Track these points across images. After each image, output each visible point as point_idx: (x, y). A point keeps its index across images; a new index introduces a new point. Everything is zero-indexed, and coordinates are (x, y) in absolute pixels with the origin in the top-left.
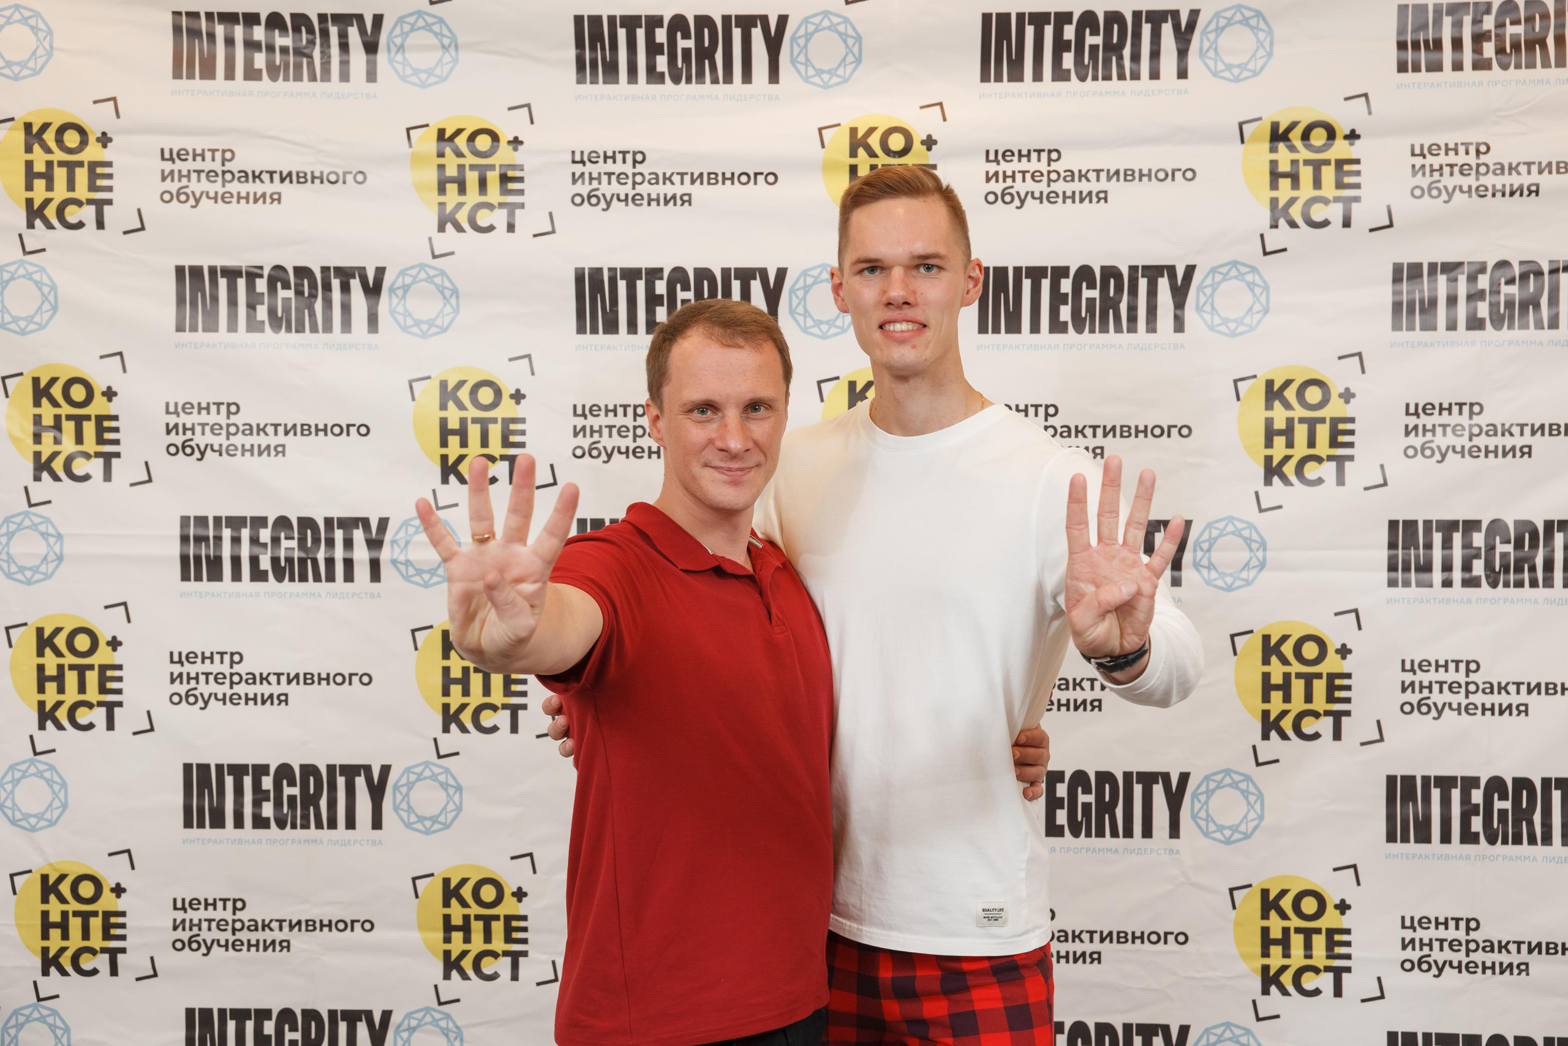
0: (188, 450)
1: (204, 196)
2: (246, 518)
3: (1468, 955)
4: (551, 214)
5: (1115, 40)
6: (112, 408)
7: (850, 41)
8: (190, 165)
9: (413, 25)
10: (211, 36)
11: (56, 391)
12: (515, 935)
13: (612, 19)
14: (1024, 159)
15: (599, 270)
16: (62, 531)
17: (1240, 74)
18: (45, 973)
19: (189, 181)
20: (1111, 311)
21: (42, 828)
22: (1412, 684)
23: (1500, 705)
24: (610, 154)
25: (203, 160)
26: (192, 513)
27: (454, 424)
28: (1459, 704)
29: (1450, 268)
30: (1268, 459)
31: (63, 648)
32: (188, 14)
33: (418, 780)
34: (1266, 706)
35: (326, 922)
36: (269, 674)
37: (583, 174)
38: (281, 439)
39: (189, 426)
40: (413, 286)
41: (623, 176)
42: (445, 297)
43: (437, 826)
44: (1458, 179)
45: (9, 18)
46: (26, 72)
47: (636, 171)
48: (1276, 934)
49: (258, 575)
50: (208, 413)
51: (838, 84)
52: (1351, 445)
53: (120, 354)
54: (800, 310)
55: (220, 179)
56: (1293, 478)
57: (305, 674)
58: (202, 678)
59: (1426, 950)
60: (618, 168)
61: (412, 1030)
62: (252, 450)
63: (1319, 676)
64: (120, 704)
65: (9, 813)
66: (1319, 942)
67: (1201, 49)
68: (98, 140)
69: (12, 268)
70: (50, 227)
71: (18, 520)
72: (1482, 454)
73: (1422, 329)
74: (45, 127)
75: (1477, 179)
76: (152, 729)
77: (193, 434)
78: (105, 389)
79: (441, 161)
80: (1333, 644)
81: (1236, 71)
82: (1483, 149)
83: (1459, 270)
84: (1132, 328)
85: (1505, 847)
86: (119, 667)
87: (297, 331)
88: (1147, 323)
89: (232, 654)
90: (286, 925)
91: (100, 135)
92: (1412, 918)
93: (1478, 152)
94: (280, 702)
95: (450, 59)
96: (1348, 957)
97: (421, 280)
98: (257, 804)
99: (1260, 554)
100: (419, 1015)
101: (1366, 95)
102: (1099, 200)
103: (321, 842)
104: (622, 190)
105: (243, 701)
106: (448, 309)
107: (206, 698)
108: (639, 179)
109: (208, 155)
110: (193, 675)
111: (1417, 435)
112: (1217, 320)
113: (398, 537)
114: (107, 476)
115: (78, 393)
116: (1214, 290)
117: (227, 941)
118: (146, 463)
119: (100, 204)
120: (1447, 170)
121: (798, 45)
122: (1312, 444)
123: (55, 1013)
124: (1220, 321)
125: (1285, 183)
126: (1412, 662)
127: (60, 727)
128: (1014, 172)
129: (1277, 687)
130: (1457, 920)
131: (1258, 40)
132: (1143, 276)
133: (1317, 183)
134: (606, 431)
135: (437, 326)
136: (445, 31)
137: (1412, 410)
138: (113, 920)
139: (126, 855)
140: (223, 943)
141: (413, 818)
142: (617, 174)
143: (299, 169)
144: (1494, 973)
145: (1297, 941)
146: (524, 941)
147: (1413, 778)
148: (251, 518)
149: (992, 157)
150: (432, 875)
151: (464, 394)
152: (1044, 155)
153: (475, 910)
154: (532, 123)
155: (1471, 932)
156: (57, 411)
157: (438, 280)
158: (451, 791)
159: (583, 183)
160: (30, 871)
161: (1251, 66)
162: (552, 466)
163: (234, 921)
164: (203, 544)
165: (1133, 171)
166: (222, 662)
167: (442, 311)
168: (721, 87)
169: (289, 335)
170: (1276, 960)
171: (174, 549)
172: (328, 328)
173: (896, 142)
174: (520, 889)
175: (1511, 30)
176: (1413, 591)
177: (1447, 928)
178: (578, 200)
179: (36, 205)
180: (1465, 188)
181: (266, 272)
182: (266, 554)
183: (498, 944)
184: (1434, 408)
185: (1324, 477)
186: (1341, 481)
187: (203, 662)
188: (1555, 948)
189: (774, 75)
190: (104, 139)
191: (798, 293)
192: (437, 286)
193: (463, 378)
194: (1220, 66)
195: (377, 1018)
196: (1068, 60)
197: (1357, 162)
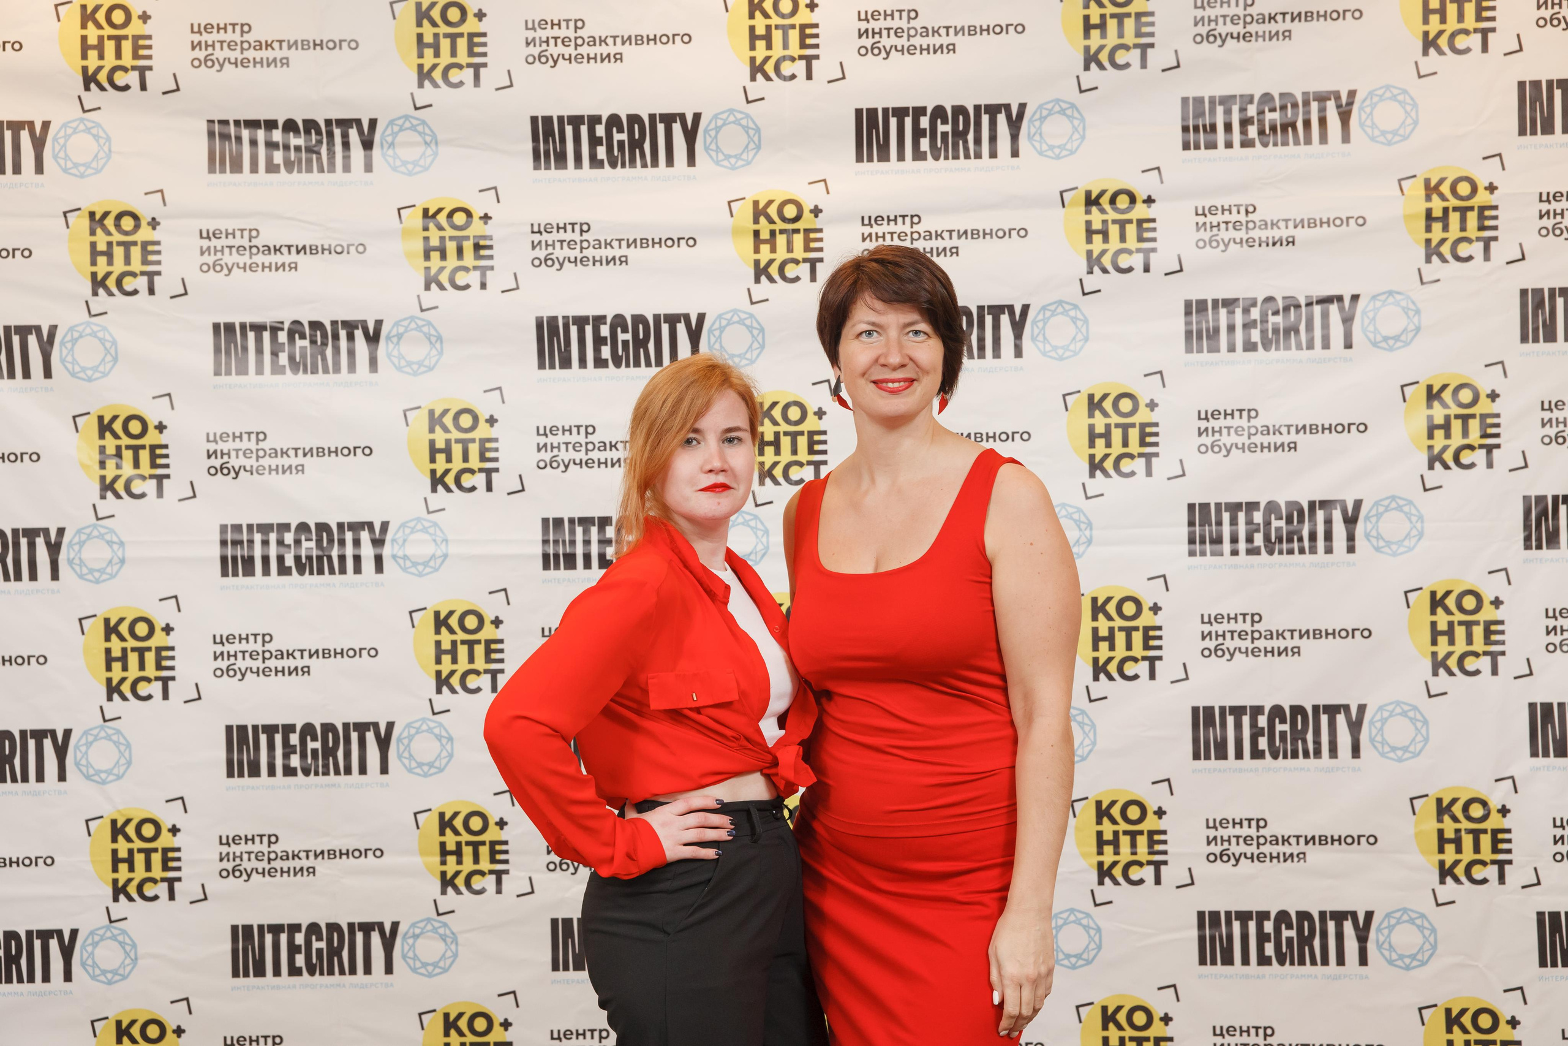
0: (225, 471)
1: (235, 266)
2: (273, 525)
3: (1258, 848)
4: (515, 275)
5: (961, 128)
6: (162, 439)
7: (751, 132)
8: (223, 242)
9: (401, 126)
10: (239, 139)
11: (117, 426)
12: (499, 857)
13: (561, 119)
14: (892, 223)
15: (555, 318)
16: (123, 539)
17: (1060, 153)
18: (116, 899)
19: (223, 254)
21: (111, 781)
22: (1210, 633)
23: (1279, 648)
24: (561, 225)
25: (234, 237)
26: (230, 521)
27: (440, 444)
28: (1247, 648)
29: (1229, 303)
30: (1092, 457)
31: (126, 634)
32: (220, 122)
33: (417, 733)
34: (1096, 654)
35: (344, 851)
36: (294, 651)
37: (540, 242)
38: (301, 460)
39: (226, 451)
40: (406, 335)
41: (572, 243)
42: (431, 343)
43: (433, 770)
44: (1232, 234)
45: (75, 129)
46: (90, 171)
47: (583, 238)
48: (1108, 836)
49: (284, 571)
50: (241, 440)
51: (743, 166)
52: (1156, 444)
53: (169, 395)
54: (717, 346)
55: (247, 252)
56: (1111, 472)
57: (323, 650)
58: (240, 655)
59: (1226, 844)
60: (568, 236)
61: (416, 937)
62: (277, 470)
63: (1136, 629)
64: (173, 678)
65: (84, 769)
66: (1142, 841)
67: (1029, 134)
68: (149, 224)
69: (80, 328)
70: (111, 294)
71: (88, 531)
72: (1259, 449)
73: (1209, 351)
74: (106, 214)
75: (1247, 233)
76: (199, 698)
77: (229, 458)
78: (157, 424)
79: (426, 234)
80: (1147, 604)
81: (1057, 151)
82: (1251, 209)
83: (1236, 304)
84: (982, 355)
85: (1285, 761)
86: (172, 649)
87: (312, 373)
88: (994, 351)
89: (264, 635)
90: (311, 855)
91: (150, 220)
92: (1215, 820)
93: (1247, 212)
94: (304, 673)
95: (431, 153)
96: (1165, 853)
97: (412, 330)
98: (286, 756)
99: (1087, 533)
100: (422, 925)
101: (1158, 168)
102: (952, 254)
104: (572, 254)
105: (273, 673)
106: (434, 352)
107: (243, 671)
108: (585, 244)
109: (238, 234)
110: (232, 653)
111: (1207, 435)
112: (1048, 348)
114: (160, 493)
115: (135, 427)
116: (1045, 324)
117: (264, 869)
118: (191, 483)
119: (151, 275)
120: (1223, 226)
121: (710, 136)
122: (1125, 444)
123: (124, 932)
124: (1050, 349)
125: (1097, 238)
126: (1210, 616)
127: (124, 698)
128: (884, 233)
129: (1104, 639)
130: (1250, 820)
131: (1074, 126)
132: (988, 314)
133: (1123, 238)
134: (563, 447)
135: (425, 366)
136: (427, 131)
137: (1203, 416)
138: (171, 855)
139: (180, 801)
140: (260, 870)
141: (414, 764)
142: (568, 241)
143: (312, 243)
144: (1279, 861)
145: (1125, 841)
146: (506, 862)
147: (1212, 708)
148: (279, 525)
149: (866, 221)
150: (430, 810)
151: (448, 420)
152: (908, 220)
153: (466, 837)
154: (498, 201)
155: (1261, 830)
156: (118, 442)
157: (425, 329)
158: (444, 741)
159: (541, 249)
160: (102, 817)
161: (1069, 146)
162: (520, 476)
163: (269, 853)
164: (239, 547)
165: (978, 231)
166: (256, 642)
167: (429, 354)
168: (650, 171)
169: (305, 376)
170: (1108, 857)
171: (216, 552)
172: (337, 369)
173: (790, 211)
174: (501, 819)
175: (1269, 116)
176: (1209, 557)
177: (1241, 827)
178: (537, 263)
179: (99, 277)
180: (1238, 240)
181: (286, 326)
182: (290, 552)
183: (485, 865)
184: (1220, 414)
185: (1135, 470)
186: (1149, 473)
187: (240, 642)
188: (1326, 840)
189: (691, 160)
190: (153, 223)
191: (715, 332)
192: (425, 334)
193: (447, 407)
194: (1045, 147)
195: (387, 928)
196: (925, 144)
197: (1153, 220)
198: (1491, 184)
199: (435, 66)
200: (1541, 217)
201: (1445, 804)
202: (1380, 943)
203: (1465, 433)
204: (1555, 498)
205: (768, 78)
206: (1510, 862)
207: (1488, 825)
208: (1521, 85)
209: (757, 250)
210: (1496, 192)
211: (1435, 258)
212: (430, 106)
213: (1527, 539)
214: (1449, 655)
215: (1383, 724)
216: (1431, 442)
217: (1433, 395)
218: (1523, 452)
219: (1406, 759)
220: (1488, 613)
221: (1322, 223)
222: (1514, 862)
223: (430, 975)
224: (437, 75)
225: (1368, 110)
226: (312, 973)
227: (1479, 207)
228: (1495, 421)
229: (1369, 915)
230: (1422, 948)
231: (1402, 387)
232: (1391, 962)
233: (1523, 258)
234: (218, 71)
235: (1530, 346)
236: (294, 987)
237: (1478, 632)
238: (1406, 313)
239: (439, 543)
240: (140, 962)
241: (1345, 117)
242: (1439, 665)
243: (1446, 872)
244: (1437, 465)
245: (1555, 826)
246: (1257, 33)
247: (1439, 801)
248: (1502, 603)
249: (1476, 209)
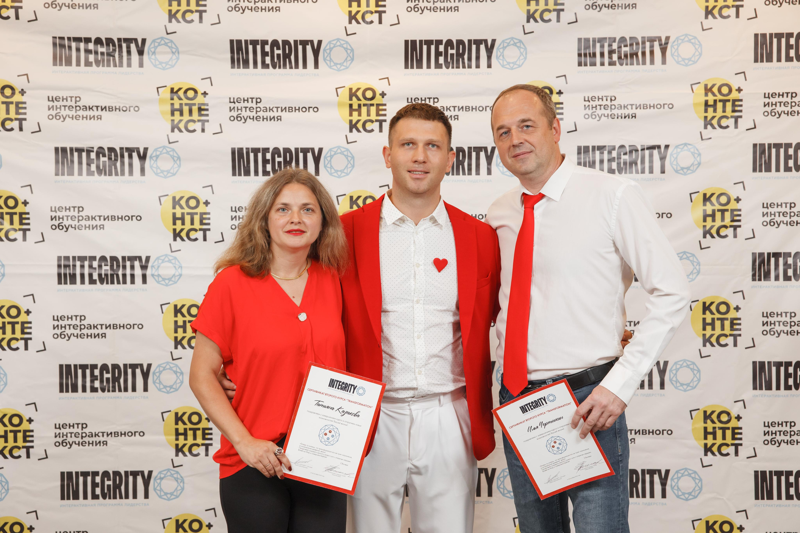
0: (61, 227)
1: (67, 117)
2: (86, 257)
4: (220, 125)
5: (461, 52)
6: (26, 209)
7: (349, 51)
8: (61, 103)
9: (159, 43)
10: (70, 47)
11: (2, 202)
12: (207, 437)
13: (246, 41)
15: (242, 149)
17: (513, 66)
20: (461, 166)
24: (246, 99)
25: (67, 101)
26: (63, 254)
27: (179, 215)
29: (601, 148)
31: (5, 315)
32: (60, 38)
33: (164, 370)
35: (123, 433)
36: (97, 325)
37: (234, 107)
38: (102, 222)
39: (61, 217)
40: (161, 156)
41: (251, 108)
42: (174, 161)
43: (172, 390)
44: (603, 111)
47: (257, 106)
49: (92, 282)
50: (70, 211)
51: (344, 69)
53: (30, 185)
54: (329, 165)
55: (74, 109)
57: (113, 325)
58: (67, 327)
60: (249, 105)
61: (161, 479)
62: (89, 227)
64: (31, 339)
67: (497, 56)
68: (20, 92)
75: (611, 111)
76: (45, 350)
77: (63, 220)
78: (23, 201)
79: (172, 102)
81: (512, 65)
82: (613, 98)
83: (605, 149)
84: (470, 173)
86: (30, 323)
87: (109, 175)
88: (476, 171)
89: (81, 316)
90: (105, 434)
91: (20, 90)
93: (611, 100)
94: (102, 337)
95: (175, 58)
97: (164, 153)
98: (92, 381)
100: (165, 472)
101: (565, 76)
102: (455, 119)
103: (121, 398)
104: (252, 114)
105: (86, 337)
106: (176, 166)
107: (69, 335)
108: (258, 109)
109: (69, 99)
110: (63, 325)
113: (154, 264)
114: (25, 239)
115: (11, 203)
117: (79, 442)
118: (42, 233)
120: (598, 107)
121: (327, 53)
124: (506, 170)
127: (4, 349)
131: (521, 52)
132: (474, 151)
135: (171, 173)
136: (173, 46)
138: (28, 434)
139: (33, 405)
140: (77, 443)
141: (162, 387)
142: (249, 107)
143: (110, 105)
146: (211, 439)
148: (90, 257)
150: (170, 411)
151: (183, 202)
152: (432, 100)
153: (189, 426)
154: (212, 85)
156: (2, 211)
157: (171, 153)
158: (178, 374)
159: (234, 111)
161: (518, 63)
162: (222, 233)
163: (82, 433)
164: (68, 268)
165: (469, 107)
166: (76, 320)
167: (173, 166)
168: (294, 71)
169: (105, 177)
171: (55, 271)
172: (123, 174)
173: (369, 94)
175: (624, 49)
178: (233, 119)
180: (606, 115)
181: (95, 150)
182: (96, 272)
183: (199, 441)
187: (68, 320)
188: (646, 432)
189: (316, 65)
190: (22, 92)
191: (328, 158)
192: (171, 156)
193: (182, 195)
194: (505, 63)
195: (146, 474)
196: (441, 60)
197: (562, 103)
198: (739, 88)
199: (178, 11)
200: (765, 106)
201: (708, 414)
202: (673, 486)
203: (723, 219)
204: (769, 254)
205: (358, 23)
206: (741, 445)
207: (730, 425)
208: (756, 35)
209: (351, 115)
210: (741, 92)
211: (709, 126)
212: (175, 32)
213: (754, 275)
214: (712, 335)
215: (677, 372)
216: (705, 224)
217: (706, 199)
218: (753, 230)
219: (688, 390)
220: (732, 314)
221: (650, 107)
222: (743, 445)
223: (169, 499)
224: (179, 16)
225: (676, 47)
226: (104, 498)
227: (733, 100)
228: (738, 213)
229: (667, 472)
230: (694, 489)
231: (691, 194)
232: (678, 496)
233: (755, 127)
234: (59, 10)
235: (758, 174)
236: (95, 505)
237: (727, 324)
238: (694, 155)
239: (177, 268)
240: (10, 491)
241: (664, 51)
242: (706, 341)
243: (708, 450)
244: (708, 236)
245: (765, 426)
246: (618, 5)
247: (705, 412)
248: (740, 309)
249: (731, 101)
